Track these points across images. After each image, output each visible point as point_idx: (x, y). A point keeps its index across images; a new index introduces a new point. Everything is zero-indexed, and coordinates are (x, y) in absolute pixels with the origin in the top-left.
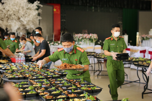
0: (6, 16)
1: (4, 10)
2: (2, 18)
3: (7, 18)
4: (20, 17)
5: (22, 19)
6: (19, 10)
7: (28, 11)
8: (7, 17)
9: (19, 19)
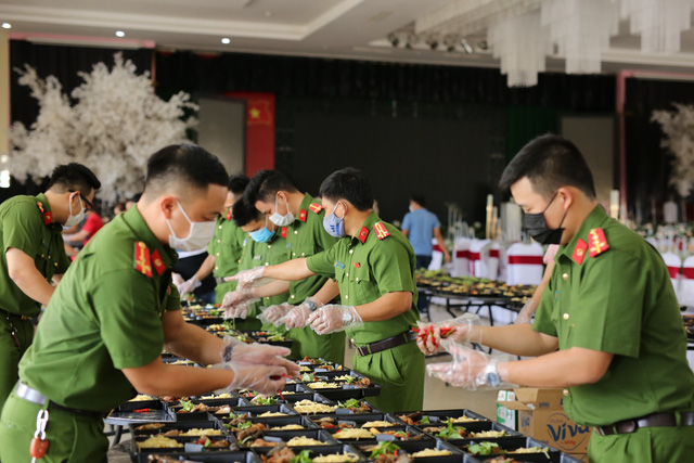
0: (84, 140)
1: (76, 124)
2: (72, 148)
3: (87, 148)
4: (126, 142)
5: (130, 150)
6: (123, 122)
7: (153, 124)
8: (87, 143)
9: (123, 148)
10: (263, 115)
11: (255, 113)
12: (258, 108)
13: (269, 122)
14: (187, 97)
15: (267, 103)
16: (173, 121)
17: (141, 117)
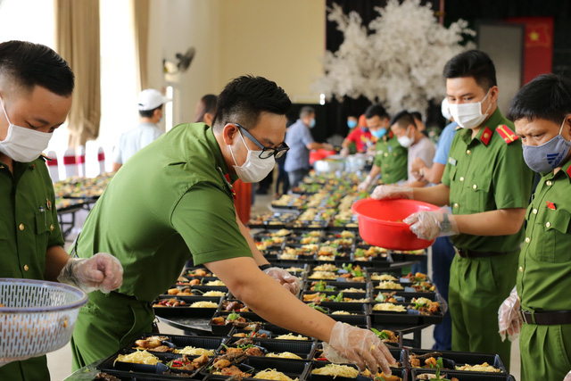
4: (412, 65)
8: (380, 67)
9: (409, 70)
10: (542, 38)
11: (534, 36)
12: (537, 31)
13: (548, 44)
14: (465, 24)
15: (546, 26)
16: (453, 45)
17: (424, 43)
